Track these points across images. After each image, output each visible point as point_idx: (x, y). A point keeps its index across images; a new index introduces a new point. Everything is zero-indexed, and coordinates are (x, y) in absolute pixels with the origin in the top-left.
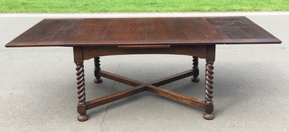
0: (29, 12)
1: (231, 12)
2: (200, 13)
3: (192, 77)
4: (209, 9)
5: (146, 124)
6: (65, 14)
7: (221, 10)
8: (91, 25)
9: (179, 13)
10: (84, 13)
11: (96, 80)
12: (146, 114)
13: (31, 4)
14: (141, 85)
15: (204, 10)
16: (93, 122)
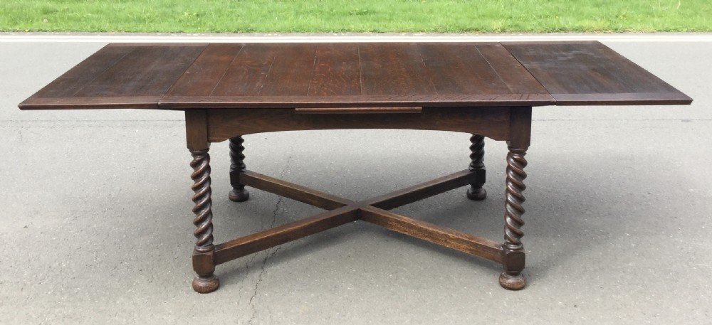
0: (60, 31)
1: (556, 34)
2: (480, 35)
3: (467, 188)
4: (501, 26)
5: (361, 299)
6: (148, 35)
7: (532, 30)
8: (225, 58)
9: (431, 35)
10: (196, 34)
11: (233, 194)
12: (361, 276)
13: (64, 11)
14: (345, 205)
15: (489, 28)
16: (231, 295)
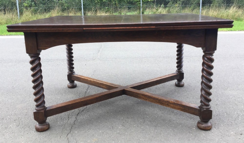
3: (176, 81)
5: (126, 133)
11: (69, 85)
12: (126, 121)
16: (57, 133)
